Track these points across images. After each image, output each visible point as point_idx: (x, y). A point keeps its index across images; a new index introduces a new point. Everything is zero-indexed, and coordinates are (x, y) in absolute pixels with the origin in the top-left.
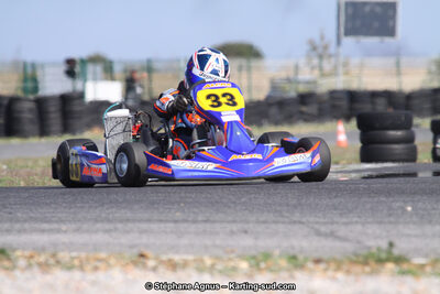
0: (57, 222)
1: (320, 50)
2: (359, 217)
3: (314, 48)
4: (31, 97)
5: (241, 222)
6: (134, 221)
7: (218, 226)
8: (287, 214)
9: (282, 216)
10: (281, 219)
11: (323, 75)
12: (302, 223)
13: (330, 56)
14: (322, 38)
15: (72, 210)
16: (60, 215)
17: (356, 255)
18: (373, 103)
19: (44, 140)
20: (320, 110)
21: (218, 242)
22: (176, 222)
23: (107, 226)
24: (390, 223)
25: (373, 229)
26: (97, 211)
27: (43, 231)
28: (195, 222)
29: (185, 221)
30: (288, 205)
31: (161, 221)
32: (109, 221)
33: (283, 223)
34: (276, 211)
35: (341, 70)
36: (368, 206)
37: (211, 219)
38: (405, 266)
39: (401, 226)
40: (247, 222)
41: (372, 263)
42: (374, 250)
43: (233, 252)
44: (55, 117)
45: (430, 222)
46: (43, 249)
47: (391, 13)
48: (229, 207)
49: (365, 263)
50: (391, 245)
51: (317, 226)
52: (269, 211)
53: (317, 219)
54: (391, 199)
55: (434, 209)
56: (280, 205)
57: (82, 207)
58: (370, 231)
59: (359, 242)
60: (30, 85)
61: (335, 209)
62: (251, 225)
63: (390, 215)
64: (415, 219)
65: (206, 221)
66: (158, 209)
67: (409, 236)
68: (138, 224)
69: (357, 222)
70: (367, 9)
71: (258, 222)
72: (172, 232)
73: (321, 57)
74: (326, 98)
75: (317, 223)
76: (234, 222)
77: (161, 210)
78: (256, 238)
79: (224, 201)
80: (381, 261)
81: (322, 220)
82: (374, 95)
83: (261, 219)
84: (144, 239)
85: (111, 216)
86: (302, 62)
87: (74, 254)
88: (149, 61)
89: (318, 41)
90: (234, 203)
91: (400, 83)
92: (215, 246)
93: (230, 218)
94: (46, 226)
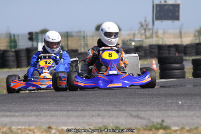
0: (14, 112)
1: (145, 27)
2: (151, 107)
3: (142, 26)
4: (13, 50)
5: (98, 110)
6: (49, 111)
7: (86, 113)
8: (119, 107)
9: (116, 107)
10: (115, 109)
11: (146, 38)
12: (125, 111)
13: (150, 29)
14: (145, 21)
15: (22, 106)
16: (16, 108)
17: (146, 126)
18: (169, 50)
19: (19, 69)
20: (145, 54)
21: (85, 121)
22: (68, 111)
23: (37, 113)
24: (165, 110)
25: (156, 113)
26: (33, 106)
27: (7, 116)
28: (76, 111)
29: (72, 110)
30: (120, 102)
31: (61, 110)
32: (38, 111)
33: (116, 111)
34: (115, 105)
35: (154, 35)
36: (156, 102)
37: (84, 109)
38: (168, 131)
39: (169, 112)
40: (100, 111)
41: (154, 130)
42: (155, 123)
43: (91, 125)
44: (24, 59)
45: (183, 110)
46: (6, 125)
47: (177, 9)
48: (93, 103)
49: (150, 130)
50: (163, 121)
51: (131, 112)
52: (111, 105)
53: (132, 109)
54: (167, 99)
55: (185, 103)
56: (117, 102)
57: (27, 104)
58: (155, 114)
59: (149, 120)
60: (13, 44)
61: (141, 104)
62: (102, 112)
63: (165, 106)
64: (176, 108)
65: (81, 111)
66: (61, 104)
67: (172, 116)
68: (50, 112)
69: (149, 110)
70: (166, 7)
71: (105, 110)
72: (65, 116)
73: (145, 30)
74: (148, 48)
75: (132, 111)
76: (94, 110)
77: (62, 105)
78: (103, 119)
79: (92, 100)
80: (157, 129)
81: (134, 109)
82: (170, 47)
83: (107, 109)
84: (52, 120)
85: (39, 108)
86: (136, 32)
87: (19, 127)
88: (67, 32)
89: (144, 23)
90: (96, 101)
91: (182, 41)
92: (84, 122)
93: (93, 109)
94: (9, 114)
